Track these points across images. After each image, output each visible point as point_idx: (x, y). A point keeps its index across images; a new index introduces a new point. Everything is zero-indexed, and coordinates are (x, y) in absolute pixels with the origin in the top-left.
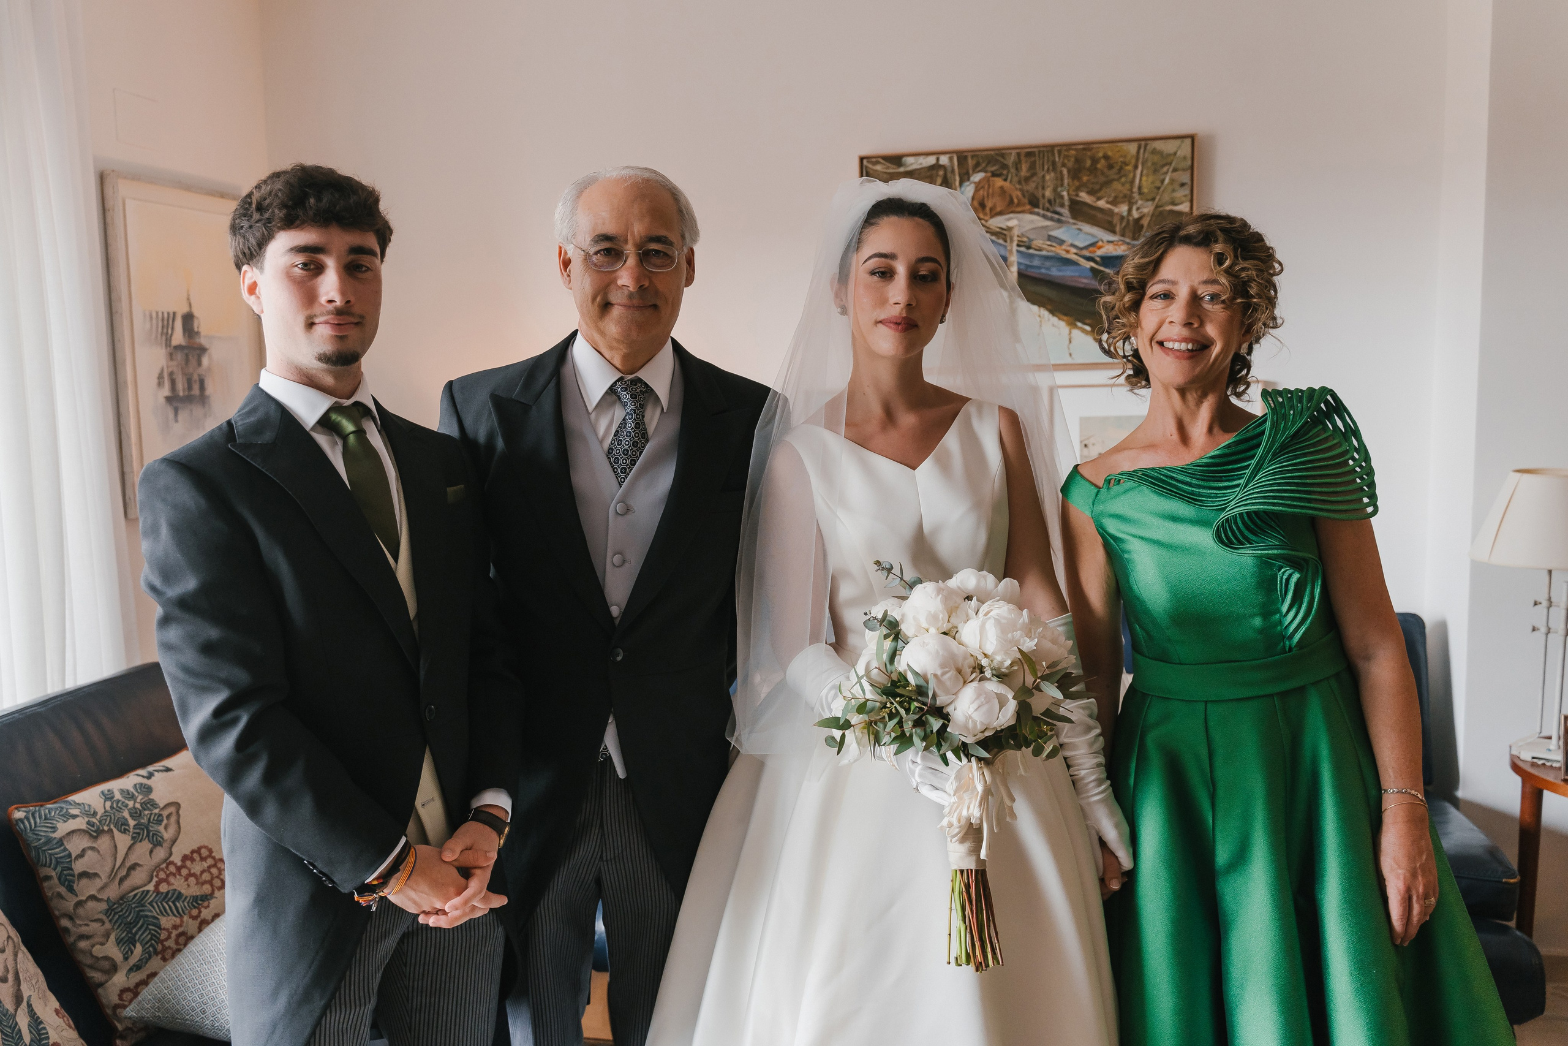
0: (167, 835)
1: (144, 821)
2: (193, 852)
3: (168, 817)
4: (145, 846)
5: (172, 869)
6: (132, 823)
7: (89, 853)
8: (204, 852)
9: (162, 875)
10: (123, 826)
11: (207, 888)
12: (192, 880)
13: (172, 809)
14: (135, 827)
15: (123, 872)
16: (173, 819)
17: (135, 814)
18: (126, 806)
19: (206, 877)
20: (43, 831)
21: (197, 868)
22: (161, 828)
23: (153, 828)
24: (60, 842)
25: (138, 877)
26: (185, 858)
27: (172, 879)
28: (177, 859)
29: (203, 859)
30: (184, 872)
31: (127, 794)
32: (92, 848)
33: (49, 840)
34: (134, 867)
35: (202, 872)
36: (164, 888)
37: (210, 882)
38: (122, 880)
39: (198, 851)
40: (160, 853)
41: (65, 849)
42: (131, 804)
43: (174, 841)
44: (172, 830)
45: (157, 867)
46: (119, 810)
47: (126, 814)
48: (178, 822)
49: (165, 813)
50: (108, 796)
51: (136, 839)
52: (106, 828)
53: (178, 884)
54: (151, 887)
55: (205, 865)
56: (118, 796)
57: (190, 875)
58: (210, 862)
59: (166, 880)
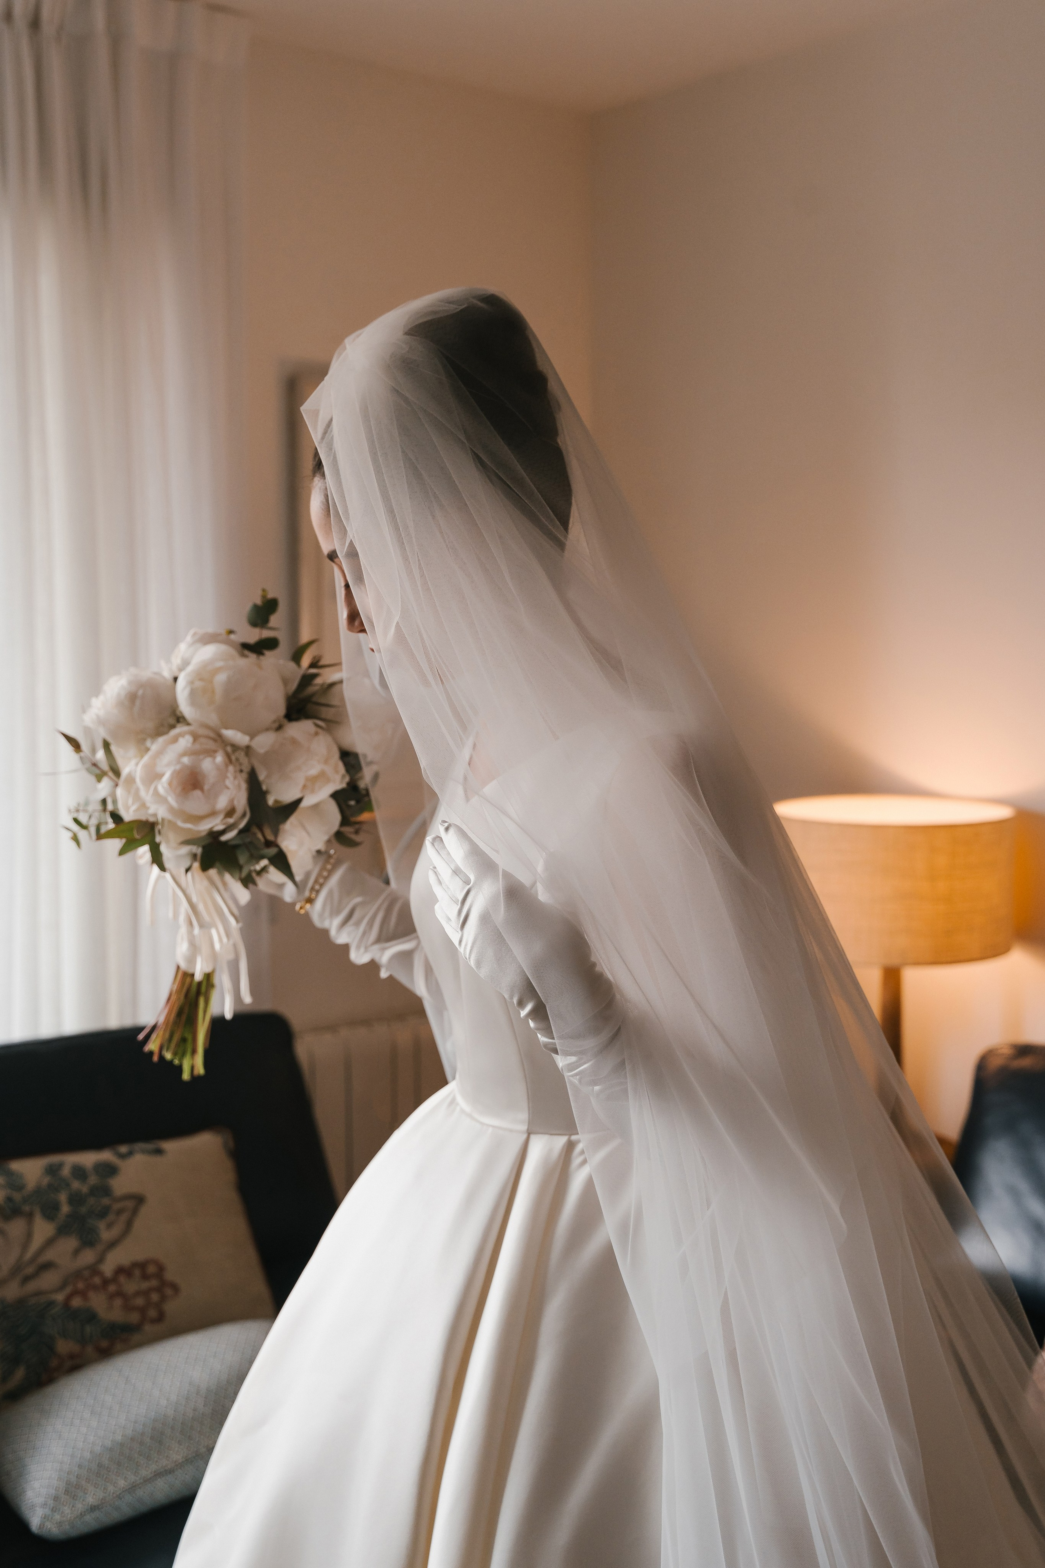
0: (106, 1235)
1: (83, 1210)
2: (135, 1265)
3: (119, 1212)
4: (70, 1243)
5: (97, 1280)
6: (65, 1209)
8: (151, 1269)
9: (81, 1285)
10: (50, 1211)
11: (134, 1318)
12: (118, 1302)
13: (130, 1204)
14: (68, 1215)
15: (30, 1270)
16: (124, 1217)
17: (76, 1199)
18: (68, 1185)
19: (140, 1301)
21: (131, 1286)
22: (102, 1224)
23: (92, 1221)
25: (48, 1280)
26: (120, 1271)
27: (92, 1295)
28: (108, 1268)
29: (145, 1277)
30: (112, 1288)
31: (79, 1172)
34: (47, 1266)
35: (138, 1294)
36: (76, 1302)
37: (143, 1311)
38: (27, 1279)
39: (142, 1266)
40: (88, 1257)
42: (76, 1185)
43: (112, 1245)
44: (115, 1232)
45: (77, 1275)
46: (57, 1190)
47: (63, 1197)
48: (129, 1224)
49: (117, 1206)
50: (53, 1171)
51: (63, 1231)
52: (27, 1209)
53: (98, 1302)
54: (60, 1297)
55: (145, 1285)
56: (66, 1172)
57: (120, 1294)
58: (154, 1283)
59: (83, 1294)
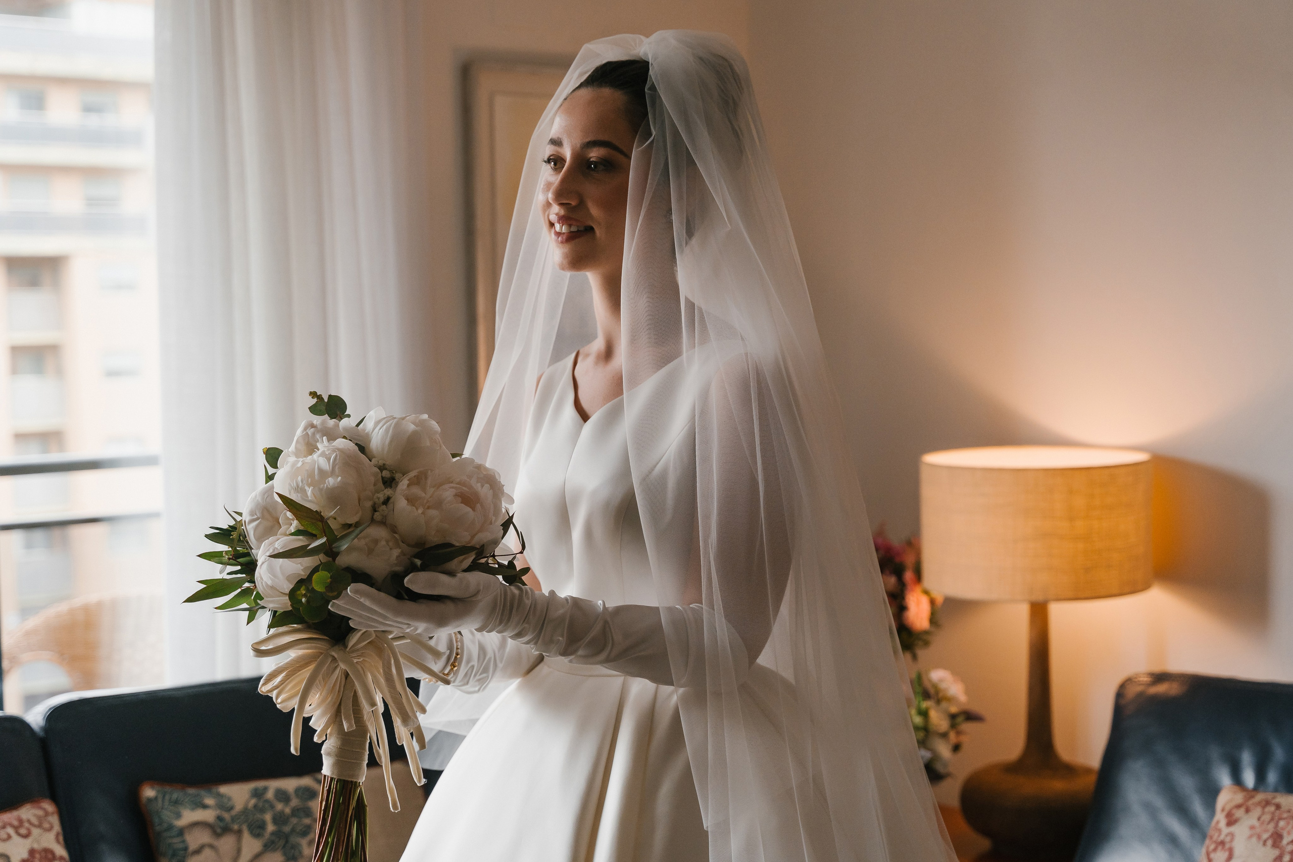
1: (287, 829)
6: (270, 828)
7: (207, 852)
10: (257, 829)
14: (273, 834)
17: (280, 819)
18: (272, 807)
20: (167, 815)
22: (304, 842)
23: (294, 839)
24: (181, 832)
31: (282, 796)
32: (211, 846)
33: (170, 827)
41: (184, 841)
42: (279, 806)
46: (262, 811)
47: (268, 817)
50: (258, 794)
51: (269, 847)
52: (236, 827)
56: (270, 795)
